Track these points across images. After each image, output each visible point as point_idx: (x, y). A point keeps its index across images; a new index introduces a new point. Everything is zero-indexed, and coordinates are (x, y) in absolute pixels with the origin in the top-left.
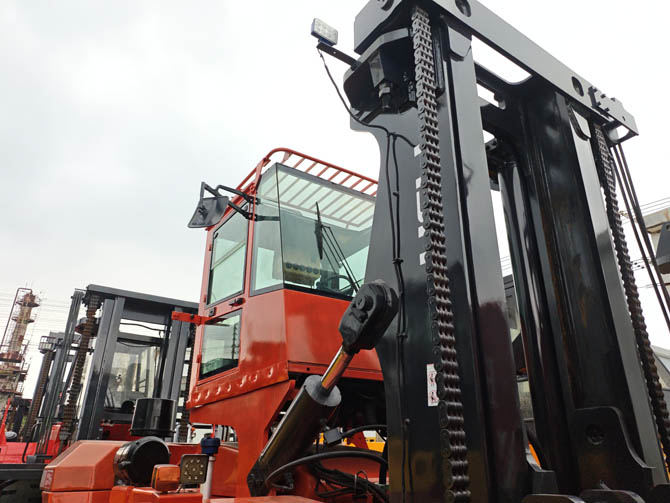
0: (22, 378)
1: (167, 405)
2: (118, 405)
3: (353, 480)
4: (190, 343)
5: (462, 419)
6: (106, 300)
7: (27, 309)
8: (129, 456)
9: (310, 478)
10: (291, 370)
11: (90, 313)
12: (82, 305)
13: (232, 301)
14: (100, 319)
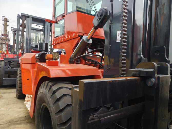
0: (9, 41)
1: (47, 44)
2: (34, 46)
3: (94, 61)
4: (51, 31)
5: (126, 44)
6: (27, 18)
7: (6, 22)
8: (39, 56)
9: (84, 61)
10: (79, 34)
11: (23, 21)
12: (20, 19)
13: (62, 16)
14: (26, 23)
